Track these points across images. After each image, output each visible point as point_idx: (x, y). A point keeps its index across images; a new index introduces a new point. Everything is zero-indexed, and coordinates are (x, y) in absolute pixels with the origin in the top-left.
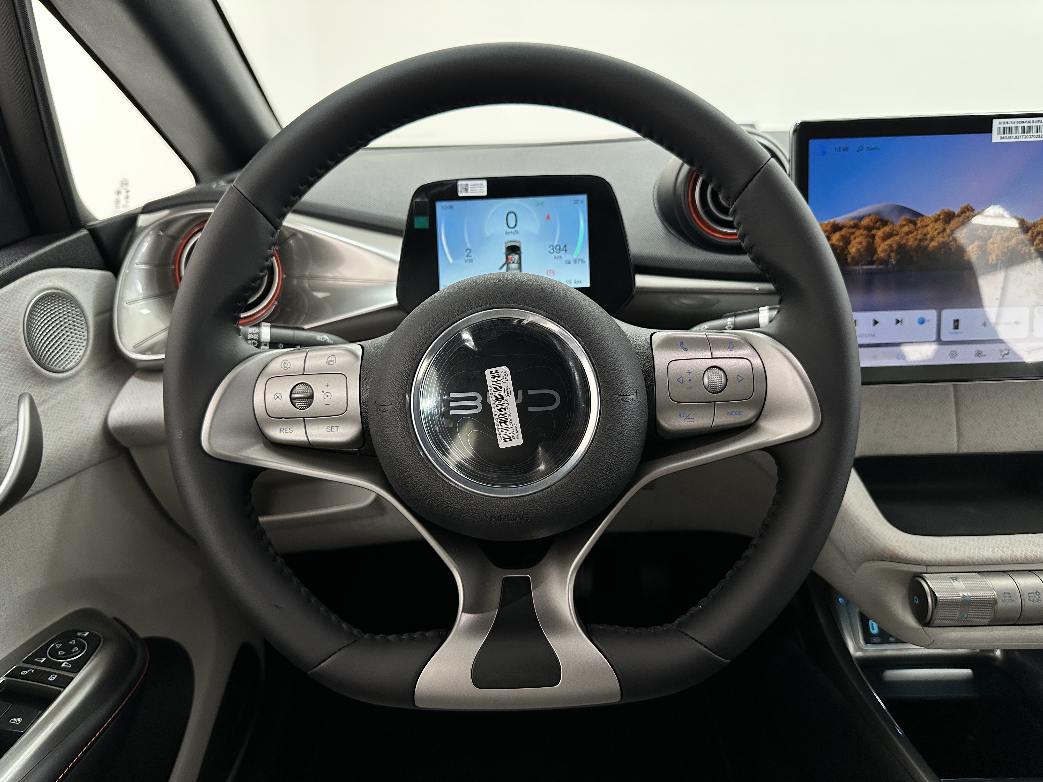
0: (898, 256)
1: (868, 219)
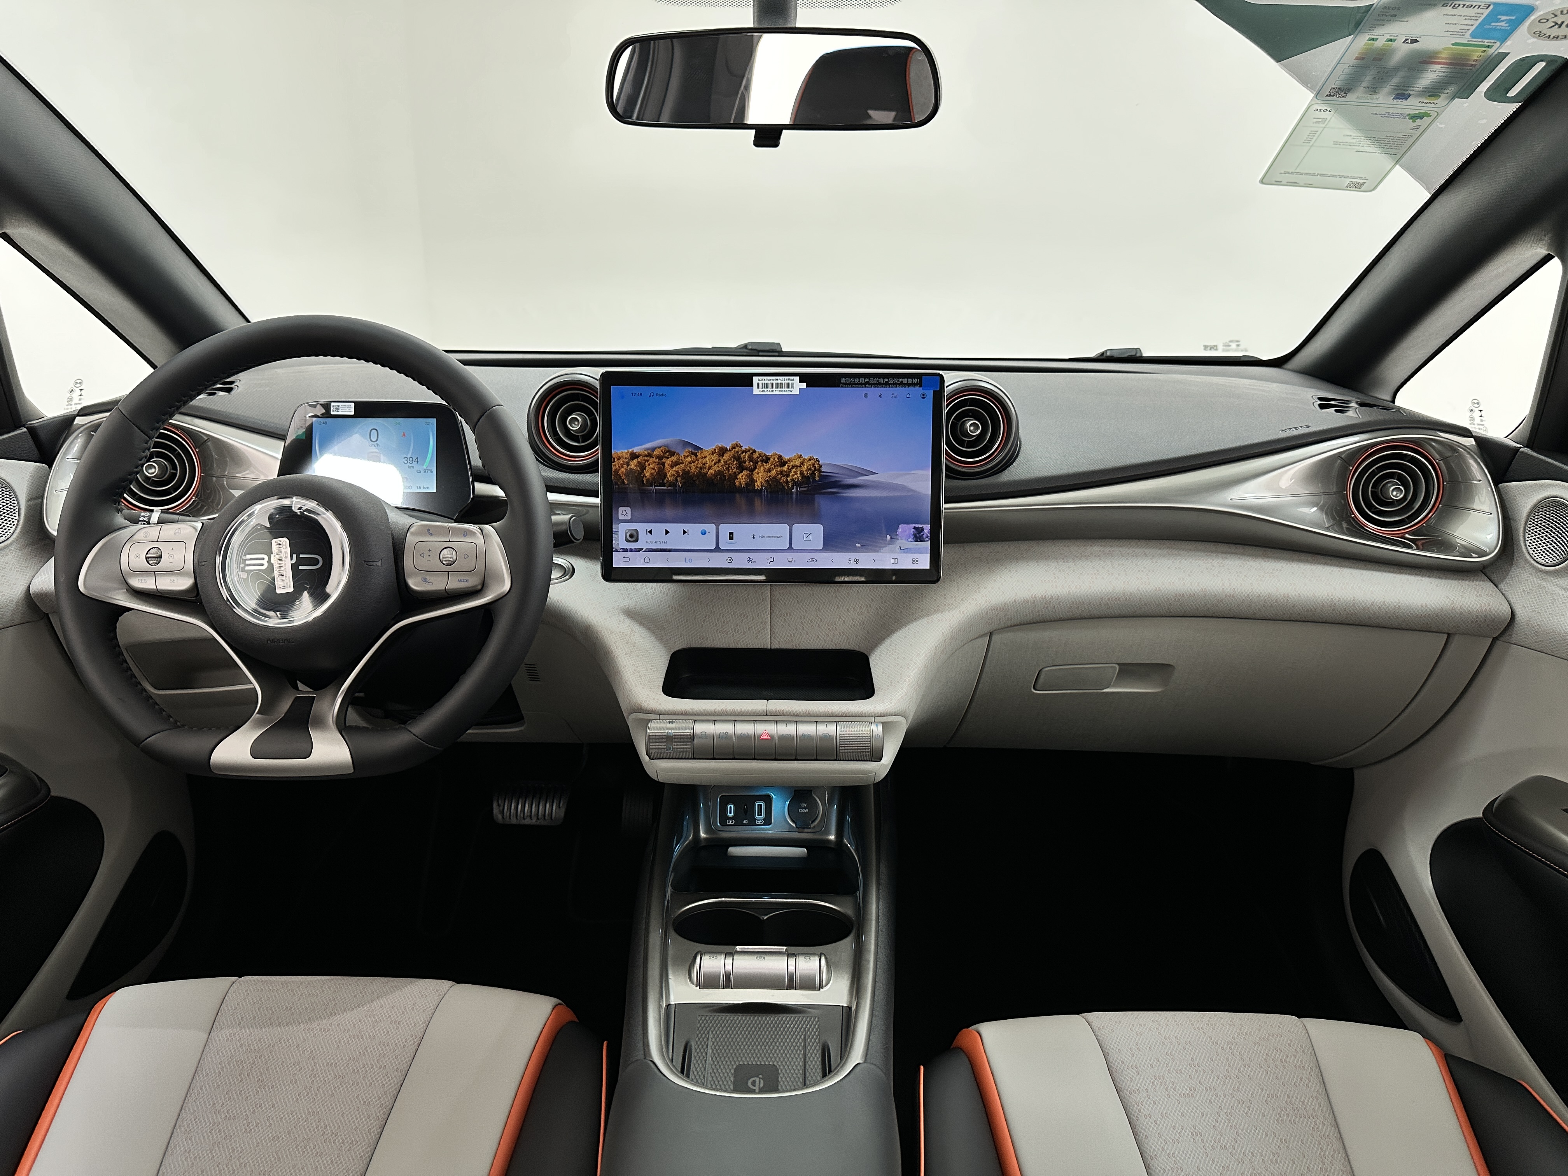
0: (684, 480)
1: (659, 450)
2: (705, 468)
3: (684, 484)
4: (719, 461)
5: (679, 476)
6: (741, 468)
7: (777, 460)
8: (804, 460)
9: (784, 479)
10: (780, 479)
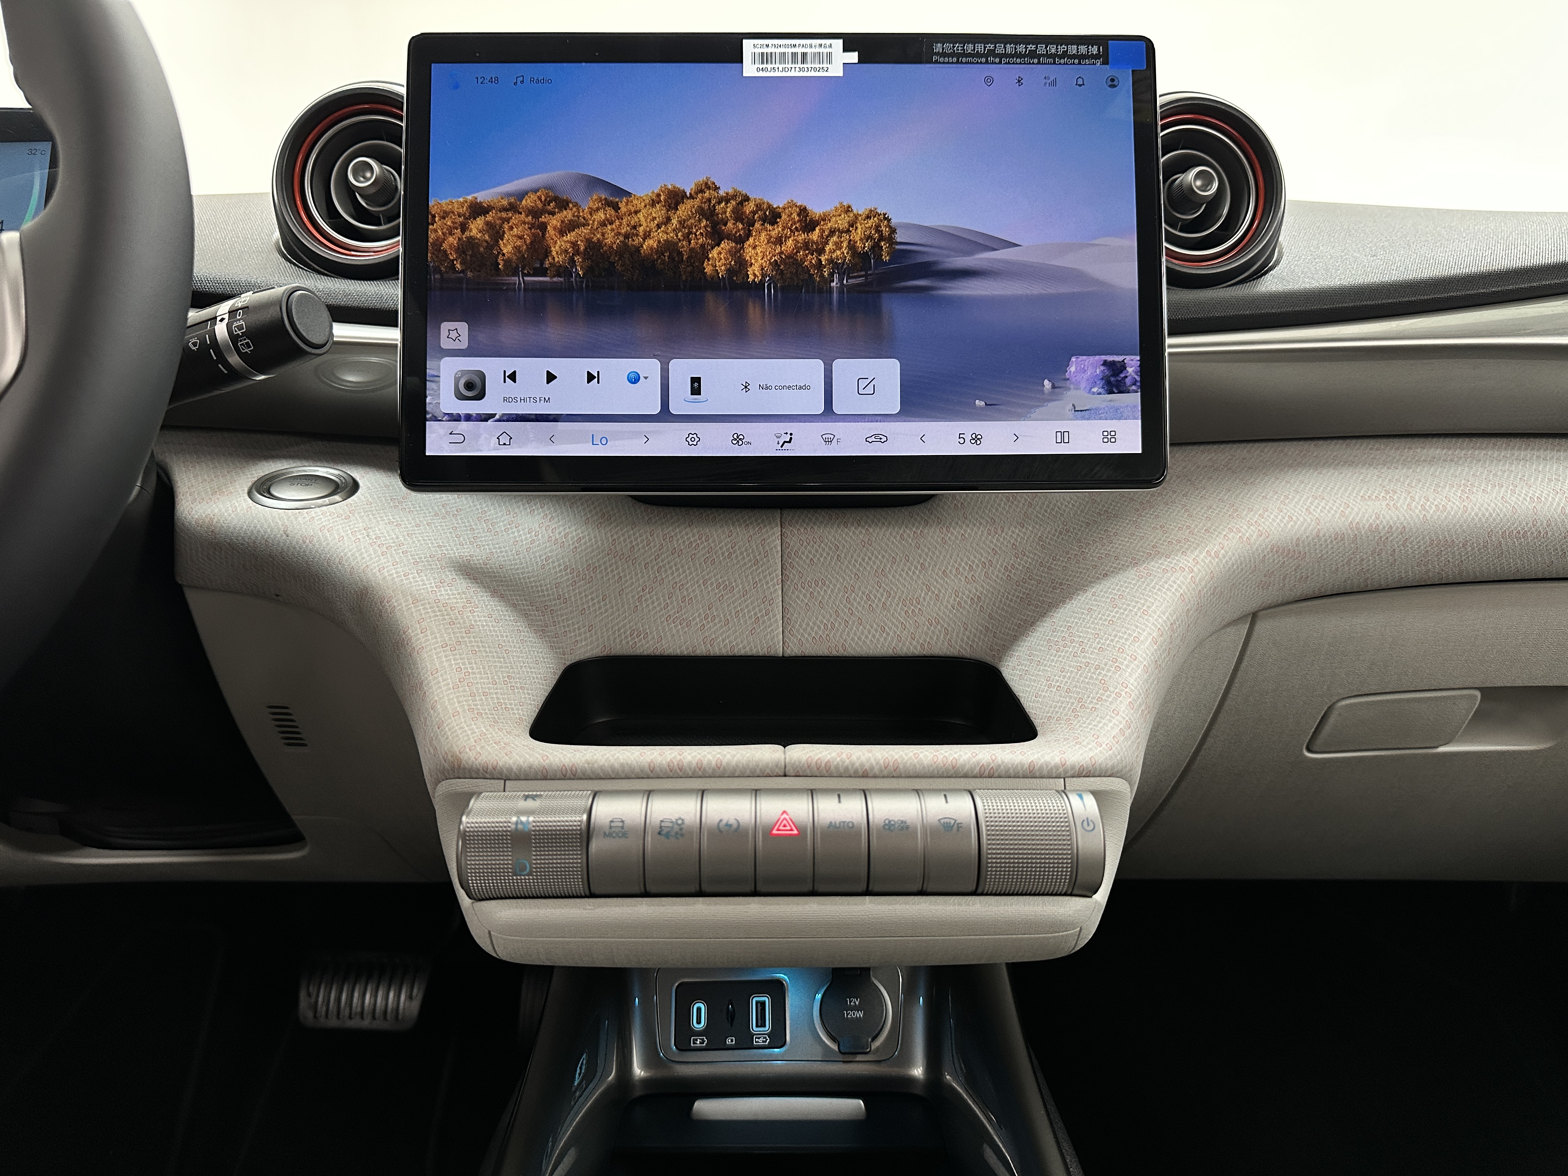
0: (588, 263)
1: (533, 197)
2: (637, 235)
3: (589, 271)
4: (668, 219)
5: (577, 252)
6: (717, 235)
7: (797, 218)
8: (856, 216)
9: (812, 259)
10: (803, 260)
